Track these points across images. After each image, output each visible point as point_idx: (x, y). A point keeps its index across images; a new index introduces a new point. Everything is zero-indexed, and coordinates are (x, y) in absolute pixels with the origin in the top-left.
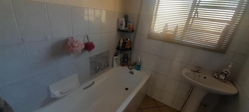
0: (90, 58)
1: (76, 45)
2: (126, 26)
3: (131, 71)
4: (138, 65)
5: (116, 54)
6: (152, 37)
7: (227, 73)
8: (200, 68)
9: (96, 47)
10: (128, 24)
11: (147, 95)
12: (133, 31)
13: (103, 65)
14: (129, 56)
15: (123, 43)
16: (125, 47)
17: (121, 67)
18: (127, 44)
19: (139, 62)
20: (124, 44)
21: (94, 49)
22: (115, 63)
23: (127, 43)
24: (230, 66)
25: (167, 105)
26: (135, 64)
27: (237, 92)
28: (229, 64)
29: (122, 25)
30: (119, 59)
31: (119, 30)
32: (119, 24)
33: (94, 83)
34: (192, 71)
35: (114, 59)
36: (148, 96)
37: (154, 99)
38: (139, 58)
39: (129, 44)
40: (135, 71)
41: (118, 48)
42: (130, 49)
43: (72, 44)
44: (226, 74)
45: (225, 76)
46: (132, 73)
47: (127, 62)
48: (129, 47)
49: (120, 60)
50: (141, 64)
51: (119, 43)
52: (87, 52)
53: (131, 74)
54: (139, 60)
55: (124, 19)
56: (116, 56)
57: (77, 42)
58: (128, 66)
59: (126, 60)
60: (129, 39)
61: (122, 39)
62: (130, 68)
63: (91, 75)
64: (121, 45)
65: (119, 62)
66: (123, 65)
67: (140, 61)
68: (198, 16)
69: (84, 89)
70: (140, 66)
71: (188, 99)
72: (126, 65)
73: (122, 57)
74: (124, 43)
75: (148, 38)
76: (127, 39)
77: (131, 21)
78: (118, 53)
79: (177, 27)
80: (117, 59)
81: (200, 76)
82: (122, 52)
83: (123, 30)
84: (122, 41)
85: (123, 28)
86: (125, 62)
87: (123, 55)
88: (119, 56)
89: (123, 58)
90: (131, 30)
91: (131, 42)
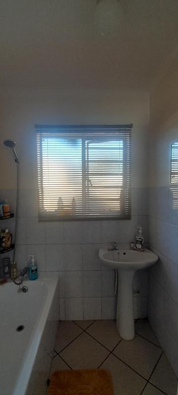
3: (21, 287)
4: (32, 271)
6: (46, 218)
7: (141, 240)
8: (115, 243)
10: (1, 206)
11: (60, 321)
12: (12, 215)
14: (11, 260)
16: (1, 246)
18: (4, 240)
19: (33, 264)
23: (4, 237)
24: (140, 231)
25: (95, 321)
26: (27, 270)
27: (157, 258)
28: (139, 229)
34: (108, 250)
36: (62, 321)
37: (73, 321)
38: (32, 257)
39: (8, 239)
40: (27, 284)
42: (13, 246)
44: (141, 242)
45: (141, 244)
46: (24, 290)
47: (9, 273)
48: (9, 243)
50: (37, 266)
53: (22, 293)
54: (33, 260)
58: (14, 280)
59: (7, 269)
60: (7, 231)
62: (18, 282)
67: (34, 262)
68: (91, 184)
70: (36, 270)
71: (117, 293)
75: (40, 221)
76: (4, 231)
77: (6, 200)
79: (74, 199)
81: (119, 253)
86: (5, 274)
90: (9, 214)
91: (11, 234)
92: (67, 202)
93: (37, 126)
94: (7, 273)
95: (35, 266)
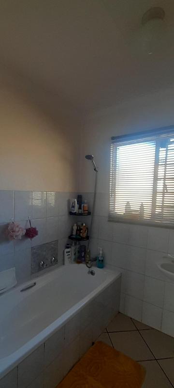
0: (32, 248)
1: (17, 229)
2: (80, 208)
3: (90, 270)
4: (99, 261)
5: (68, 244)
6: (114, 219)
9: (39, 233)
10: (82, 205)
11: (119, 312)
12: (89, 213)
13: (49, 260)
14: (87, 248)
15: (77, 230)
16: (80, 235)
17: (77, 265)
18: (82, 231)
19: (101, 255)
20: (78, 232)
21: (37, 236)
22: (66, 257)
23: (82, 229)
26: (95, 259)
29: (73, 207)
30: (73, 253)
31: (71, 213)
32: (71, 206)
33: (35, 284)
35: (65, 253)
36: (122, 314)
37: (131, 318)
38: (100, 250)
39: (85, 231)
40: (95, 269)
41: (70, 237)
42: (88, 238)
43: (12, 229)
46: (92, 273)
47: (84, 257)
48: (85, 235)
49: (75, 254)
51: (72, 229)
52: (29, 239)
53: (90, 275)
54: (101, 252)
55: (76, 200)
56: (68, 248)
57: (18, 226)
58: (87, 263)
59: (83, 254)
60: (84, 225)
61: (75, 225)
62: (89, 266)
63: (32, 273)
64: (74, 233)
65: (73, 257)
66: (79, 262)
67: (102, 254)
68: (167, 190)
69: (22, 291)
70: (102, 261)
72: (83, 262)
73: (77, 250)
74: (79, 230)
75: (109, 221)
76: (82, 224)
77: (86, 201)
78: (71, 245)
79: (142, 205)
80: (69, 252)
82: (78, 243)
83: (76, 213)
84: (75, 228)
85: (76, 210)
86: (82, 257)
87: (78, 246)
88: (73, 248)
89: (79, 252)
90: (87, 212)
91: (87, 228)
92: (135, 207)
93: (113, 138)
94: (83, 257)
95: (102, 257)
